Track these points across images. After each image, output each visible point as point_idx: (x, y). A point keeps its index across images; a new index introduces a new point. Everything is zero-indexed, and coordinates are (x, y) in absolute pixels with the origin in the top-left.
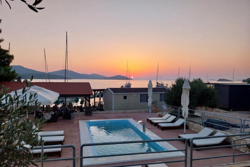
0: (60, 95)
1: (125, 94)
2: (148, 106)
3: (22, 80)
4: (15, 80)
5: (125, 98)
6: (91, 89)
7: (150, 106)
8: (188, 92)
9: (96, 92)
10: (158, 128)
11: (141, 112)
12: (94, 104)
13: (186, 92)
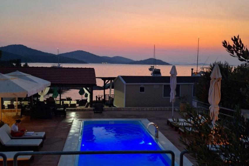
0: (51, 84)
1: (142, 85)
2: (170, 101)
3: (22, 63)
4: (14, 64)
5: (142, 89)
6: (95, 77)
7: (173, 102)
8: (219, 83)
9: (107, 81)
10: (179, 133)
11: (164, 110)
12: (103, 98)
13: (215, 83)
